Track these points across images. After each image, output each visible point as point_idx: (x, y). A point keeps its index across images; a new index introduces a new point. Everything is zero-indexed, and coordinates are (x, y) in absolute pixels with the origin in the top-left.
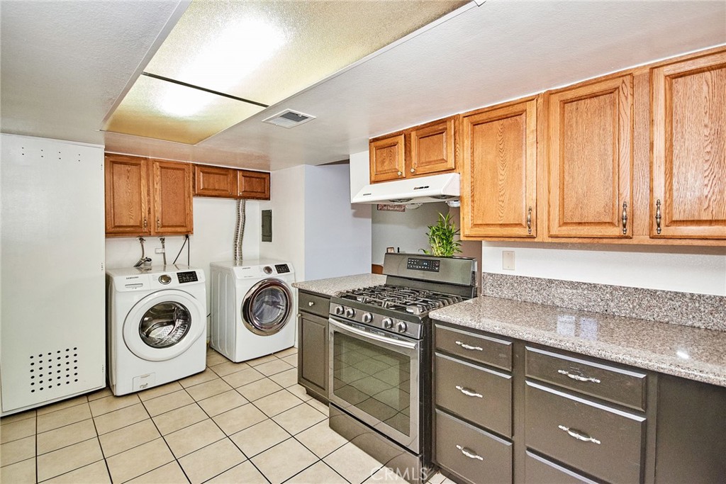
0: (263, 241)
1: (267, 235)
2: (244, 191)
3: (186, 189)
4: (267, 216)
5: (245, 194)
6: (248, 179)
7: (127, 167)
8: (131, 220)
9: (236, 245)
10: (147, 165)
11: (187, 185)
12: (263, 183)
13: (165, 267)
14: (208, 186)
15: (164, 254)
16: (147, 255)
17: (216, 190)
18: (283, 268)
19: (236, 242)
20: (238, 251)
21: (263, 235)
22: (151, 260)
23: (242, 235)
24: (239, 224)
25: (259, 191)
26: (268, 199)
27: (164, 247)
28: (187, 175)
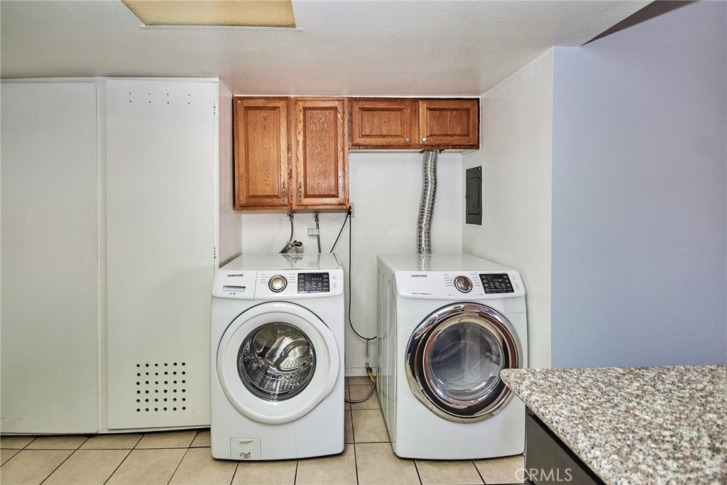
0: (468, 222)
1: (474, 214)
2: (431, 135)
3: (339, 138)
4: (474, 178)
5: (433, 141)
6: (438, 113)
7: (264, 113)
8: (268, 187)
9: (420, 228)
10: (288, 108)
11: (340, 132)
12: (465, 119)
13: (319, 256)
14: (371, 131)
15: (318, 236)
16: (297, 238)
17: (384, 136)
18: (497, 283)
19: (420, 223)
20: (423, 238)
21: (468, 213)
22: (301, 244)
23: (431, 212)
24: (425, 194)
25: (458, 132)
26: (476, 146)
27: (318, 227)
28: (339, 116)
